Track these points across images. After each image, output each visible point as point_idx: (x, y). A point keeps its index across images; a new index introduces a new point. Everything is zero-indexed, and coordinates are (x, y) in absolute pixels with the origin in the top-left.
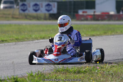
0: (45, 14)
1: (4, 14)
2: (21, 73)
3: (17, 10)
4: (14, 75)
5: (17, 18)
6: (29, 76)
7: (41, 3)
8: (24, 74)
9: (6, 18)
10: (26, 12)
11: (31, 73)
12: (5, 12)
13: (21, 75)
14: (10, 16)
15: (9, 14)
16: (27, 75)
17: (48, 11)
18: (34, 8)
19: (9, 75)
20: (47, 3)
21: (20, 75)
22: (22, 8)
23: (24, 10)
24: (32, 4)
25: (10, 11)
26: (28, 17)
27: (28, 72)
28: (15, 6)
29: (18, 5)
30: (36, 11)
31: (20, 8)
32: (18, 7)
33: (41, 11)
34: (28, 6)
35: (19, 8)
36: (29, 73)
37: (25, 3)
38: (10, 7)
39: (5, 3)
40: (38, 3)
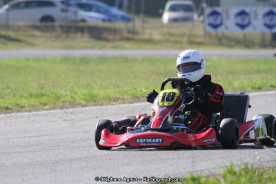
0: (263, 34)
1: (171, 35)
2: (210, 167)
3: (199, 24)
4: (193, 172)
5: (200, 44)
6: (227, 173)
7: (253, 9)
8: (216, 168)
9: (175, 42)
10: (221, 30)
11: (231, 166)
12: (174, 31)
13: (209, 170)
14: (185, 39)
15: (182, 35)
16: (222, 171)
17: (270, 27)
18: (239, 20)
19: (181, 171)
20: (267, 9)
21: (207, 172)
22: (212, 20)
23: (215, 26)
24: (235, 10)
25: (185, 28)
26: (224, 41)
27: (223, 165)
28: (195, 16)
29: (201, 13)
30: (242, 27)
31: (207, 21)
32: (202, 18)
33: (254, 28)
34: (224, 15)
35: (203, 21)
36: (226, 166)
37: (219, 9)
38: (185, 20)
39: (173, 9)
40: (247, 9)
